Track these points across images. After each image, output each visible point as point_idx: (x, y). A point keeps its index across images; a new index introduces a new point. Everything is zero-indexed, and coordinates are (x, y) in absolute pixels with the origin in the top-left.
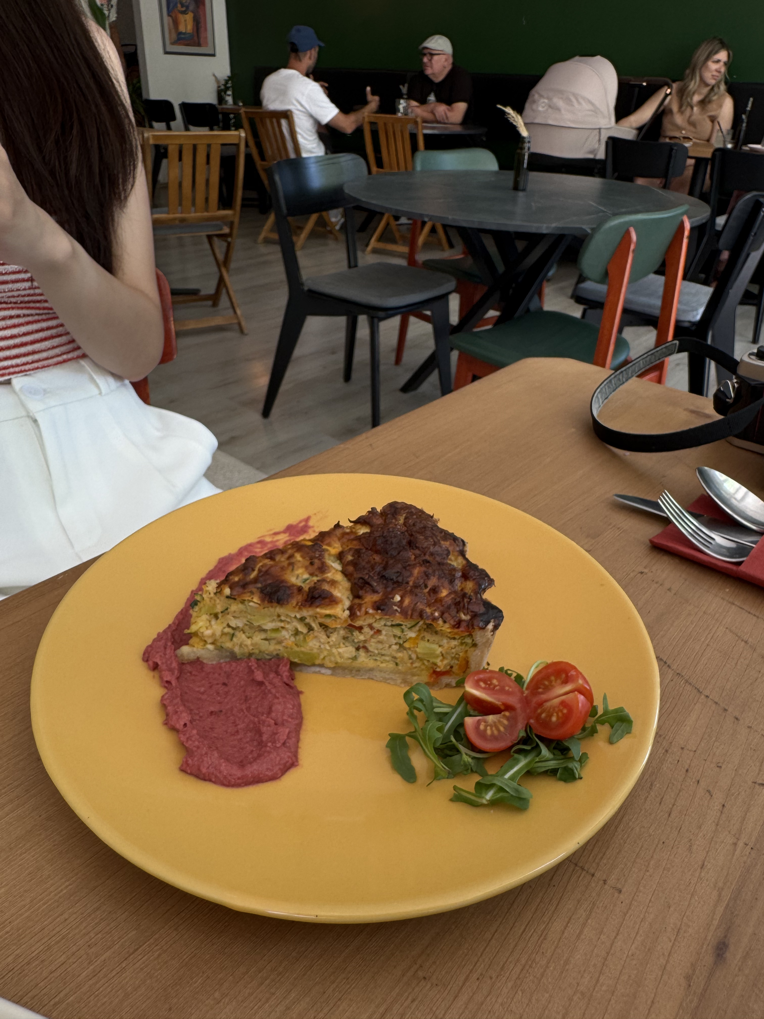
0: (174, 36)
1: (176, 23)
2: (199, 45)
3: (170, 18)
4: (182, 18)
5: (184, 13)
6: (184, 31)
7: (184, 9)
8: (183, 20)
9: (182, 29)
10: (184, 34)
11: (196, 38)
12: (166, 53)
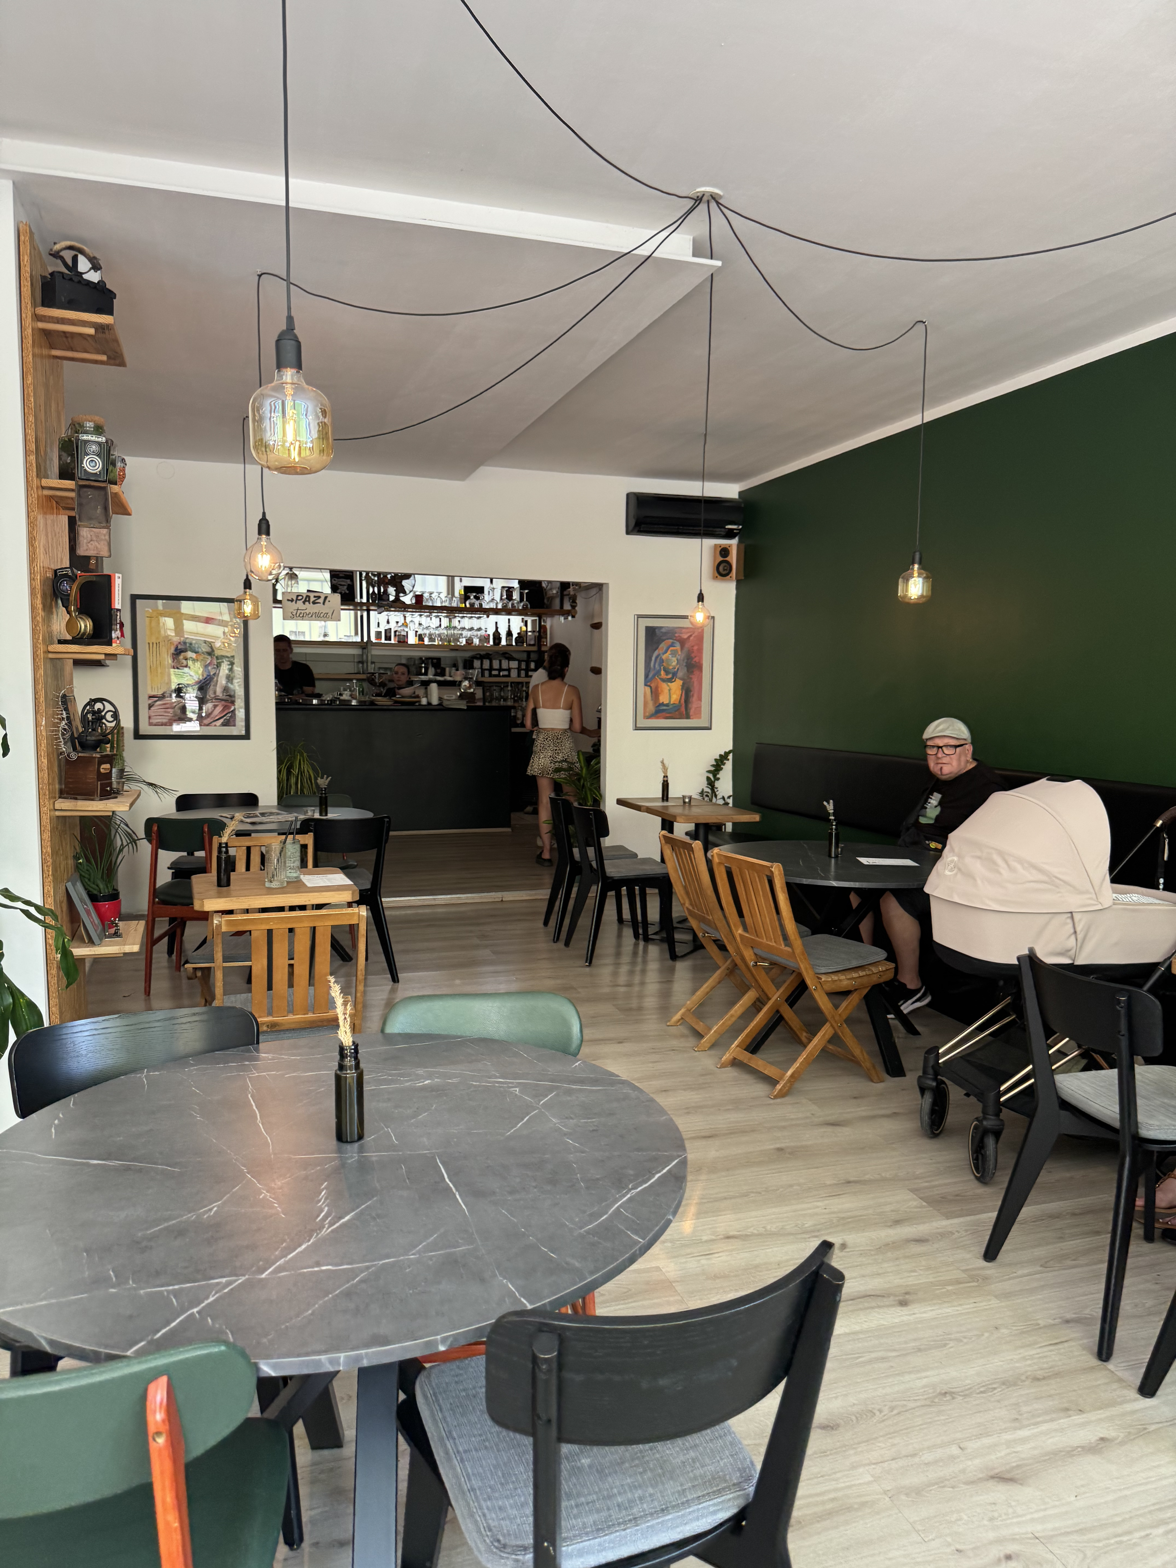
0: (651, 708)
1: (655, 693)
2: (688, 717)
3: (648, 689)
4: (665, 686)
5: (670, 680)
6: (666, 702)
7: (670, 676)
8: (666, 691)
9: (664, 699)
10: (667, 705)
11: (683, 709)
12: (637, 728)
